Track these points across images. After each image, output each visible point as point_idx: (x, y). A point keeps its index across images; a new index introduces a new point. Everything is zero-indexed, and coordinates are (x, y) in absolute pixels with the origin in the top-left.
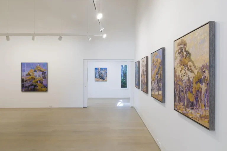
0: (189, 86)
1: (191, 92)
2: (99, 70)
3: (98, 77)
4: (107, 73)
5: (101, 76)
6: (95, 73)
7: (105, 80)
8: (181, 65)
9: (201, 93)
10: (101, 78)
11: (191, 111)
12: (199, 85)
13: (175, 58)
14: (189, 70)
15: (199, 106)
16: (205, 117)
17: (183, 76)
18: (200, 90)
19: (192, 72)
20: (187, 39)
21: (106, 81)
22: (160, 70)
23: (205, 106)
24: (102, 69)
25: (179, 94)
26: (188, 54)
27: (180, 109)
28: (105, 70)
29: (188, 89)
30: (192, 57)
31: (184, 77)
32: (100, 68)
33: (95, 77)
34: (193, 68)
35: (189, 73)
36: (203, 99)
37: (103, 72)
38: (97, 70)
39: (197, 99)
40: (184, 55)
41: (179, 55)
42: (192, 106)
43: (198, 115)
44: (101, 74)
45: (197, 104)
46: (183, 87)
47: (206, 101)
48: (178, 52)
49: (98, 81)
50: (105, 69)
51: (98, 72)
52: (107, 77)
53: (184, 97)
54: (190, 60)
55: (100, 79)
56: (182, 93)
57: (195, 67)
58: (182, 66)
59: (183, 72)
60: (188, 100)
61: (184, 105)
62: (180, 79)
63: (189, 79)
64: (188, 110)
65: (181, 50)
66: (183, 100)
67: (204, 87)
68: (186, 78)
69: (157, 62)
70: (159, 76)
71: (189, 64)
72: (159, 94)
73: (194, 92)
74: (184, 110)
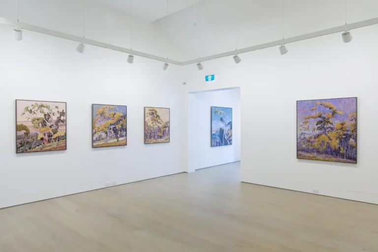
0: (159, 130)
1: (160, 132)
8: (152, 120)
9: (166, 131)
11: (160, 140)
12: (164, 129)
14: (158, 123)
15: (165, 136)
16: (168, 139)
20: (158, 110)
22: (121, 122)
23: (168, 135)
26: (158, 116)
30: (161, 118)
34: (161, 122)
35: (158, 124)
36: (167, 133)
39: (164, 133)
40: (155, 116)
41: (150, 115)
42: (161, 137)
45: (163, 136)
46: (154, 130)
54: (160, 119)
56: (153, 133)
57: (163, 122)
59: (154, 124)
60: (158, 136)
61: (155, 139)
62: (151, 127)
63: (159, 127)
64: (158, 140)
65: (153, 114)
66: (154, 136)
67: (167, 129)
68: (156, 126)
69: (114, 115)
70: (118, 127)
71: (159, 121)
72: (118, 141)
73: (162, 131)
74: (155, 141)
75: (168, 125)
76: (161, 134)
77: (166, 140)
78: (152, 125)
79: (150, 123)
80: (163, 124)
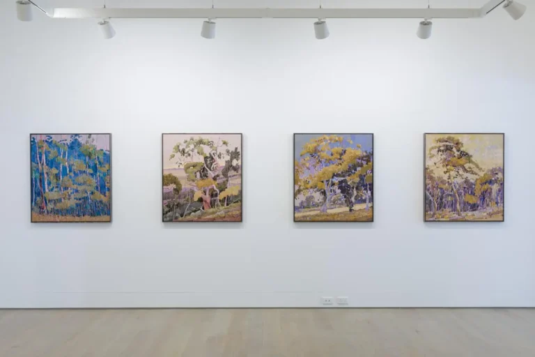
0: (468, 189)
1: (473, 194)
8: (447, 165)
9: (490, 193)
11: (470, 213)
12: (486, 187)
13: (428, 156)
14: (465, 170)
15: (488, 205)
16: (498, 212)
17: (452, 178)
18: (489, 190)
19: (473, 174)
22: (359, 169)
23: (497, 203)
25: (441, 199)
26: (464, 154)
27: (443, 217)
29: (465, 192)
30: (473, 159)
31: (456, 179)
34: (475, 170)
35: (466, 175)
36: (494, 198)
39: (484, 198)
40: (455, 155)
41: (440, 153)
42: (474, 207)
43: (485, 214)
45: (483, 204)
46: (452, 190)
47: (499, 198)
48: (437, 149)
53: (456, 201)
54: (470, 161)
56: (450, 197)
57: (480, 169)
58: (449, 167)
59: (453, 173)
60: (467, 203)
61: (455, 210)
62: (443, 182)
63: (467, 181)
64: (463, 214)
65: (448, 149)
66: (453, 205)
67: (495, 187)
68: (459, 180)
70: (352, 180)
71: (467, 166)
72: (351, 210)
73: (478, 193)
74: (455, 216)
75: (500, 175)
76: (472, 200)
77: (490, 215)
78: (445, 177)
79: (439, 172)
80: (482, 174)
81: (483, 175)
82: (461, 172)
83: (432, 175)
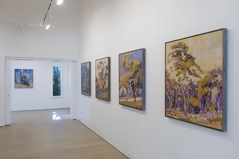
0: (192, 91)
1: (196, 96)
2: (21, 72)
3: (20, 82)
4: (32, 77)
5: (24, 81)
6: (15, 76)
7: (30, 87)
8: (178, 69)
9: (210, 97)
10: (24, 84)
11: (194, 116)
12: (206, 90)
13: (167, 61)
14: (190, 73)
15: (208, 110)
16: (217, 120)
17: (181, 80)
18: (209, 94)
19: (196, 76)
20: (188, 43)
21: (32, 87)
22: (138, 73)
23: (216, 109)
24: (25, 71)
25: (174, 99)
26: (190, 58)
27: (175, 115)
28: (30, 73)
29: (190, 94)
30: (196, 61)
31: (183, 81)
32: (23, 70)
33: (15, 82)
34: (198, 72)
35: (191, 77)
36: (213, 103)
37: (28, 75)
38: (19, 73)
39: (205, 102)
40: (183, 59)
41: (174, 58)
42: (197, 110)
43: (206, 119)
44: (25, 77)
45: (204, 108)
46: (181, 91)
47: (218, 104)
48: (172, 55)
49: (19, 88)
50: (31, 71)
51: (20, 75)
52: (32, 81)
53: (184, 102)
54: (194, 64)
55: (22, 85)
56: (180, 98)
57: (201, 71)
58: (179, 70)
59: (182, 76)
60: (191, 105)
61: (182, 110)
62: (175, 84)
63: (191, 84)
64: (189, 115)
65: (179, 53)
66: (182, 105)
67: (215, 91)
68: (186, 83)
69: (132, 65)
70: (135, 80)
71: (191, 68)
72: (135, 101)
73: (200, 96)
74: (183, 116)
75: (219, 78)
76: (196, 103)
77: (210, 121)
78: (177, 81)
79: (173, 76)
80: (203, 76)
81: (203, 78)
82: (187, 75)
83: (169, 77)
